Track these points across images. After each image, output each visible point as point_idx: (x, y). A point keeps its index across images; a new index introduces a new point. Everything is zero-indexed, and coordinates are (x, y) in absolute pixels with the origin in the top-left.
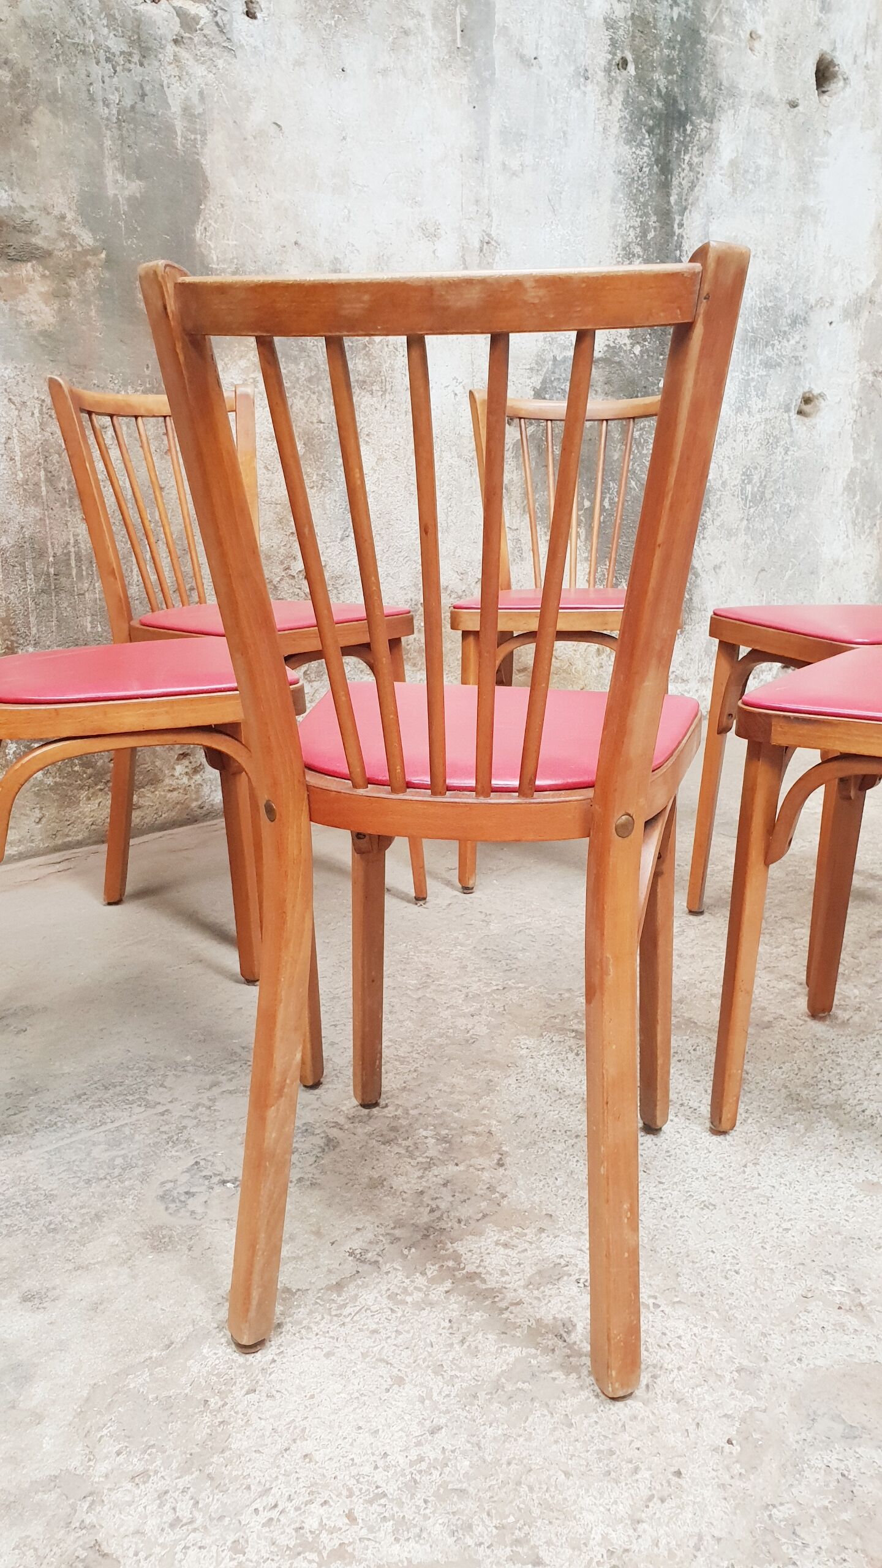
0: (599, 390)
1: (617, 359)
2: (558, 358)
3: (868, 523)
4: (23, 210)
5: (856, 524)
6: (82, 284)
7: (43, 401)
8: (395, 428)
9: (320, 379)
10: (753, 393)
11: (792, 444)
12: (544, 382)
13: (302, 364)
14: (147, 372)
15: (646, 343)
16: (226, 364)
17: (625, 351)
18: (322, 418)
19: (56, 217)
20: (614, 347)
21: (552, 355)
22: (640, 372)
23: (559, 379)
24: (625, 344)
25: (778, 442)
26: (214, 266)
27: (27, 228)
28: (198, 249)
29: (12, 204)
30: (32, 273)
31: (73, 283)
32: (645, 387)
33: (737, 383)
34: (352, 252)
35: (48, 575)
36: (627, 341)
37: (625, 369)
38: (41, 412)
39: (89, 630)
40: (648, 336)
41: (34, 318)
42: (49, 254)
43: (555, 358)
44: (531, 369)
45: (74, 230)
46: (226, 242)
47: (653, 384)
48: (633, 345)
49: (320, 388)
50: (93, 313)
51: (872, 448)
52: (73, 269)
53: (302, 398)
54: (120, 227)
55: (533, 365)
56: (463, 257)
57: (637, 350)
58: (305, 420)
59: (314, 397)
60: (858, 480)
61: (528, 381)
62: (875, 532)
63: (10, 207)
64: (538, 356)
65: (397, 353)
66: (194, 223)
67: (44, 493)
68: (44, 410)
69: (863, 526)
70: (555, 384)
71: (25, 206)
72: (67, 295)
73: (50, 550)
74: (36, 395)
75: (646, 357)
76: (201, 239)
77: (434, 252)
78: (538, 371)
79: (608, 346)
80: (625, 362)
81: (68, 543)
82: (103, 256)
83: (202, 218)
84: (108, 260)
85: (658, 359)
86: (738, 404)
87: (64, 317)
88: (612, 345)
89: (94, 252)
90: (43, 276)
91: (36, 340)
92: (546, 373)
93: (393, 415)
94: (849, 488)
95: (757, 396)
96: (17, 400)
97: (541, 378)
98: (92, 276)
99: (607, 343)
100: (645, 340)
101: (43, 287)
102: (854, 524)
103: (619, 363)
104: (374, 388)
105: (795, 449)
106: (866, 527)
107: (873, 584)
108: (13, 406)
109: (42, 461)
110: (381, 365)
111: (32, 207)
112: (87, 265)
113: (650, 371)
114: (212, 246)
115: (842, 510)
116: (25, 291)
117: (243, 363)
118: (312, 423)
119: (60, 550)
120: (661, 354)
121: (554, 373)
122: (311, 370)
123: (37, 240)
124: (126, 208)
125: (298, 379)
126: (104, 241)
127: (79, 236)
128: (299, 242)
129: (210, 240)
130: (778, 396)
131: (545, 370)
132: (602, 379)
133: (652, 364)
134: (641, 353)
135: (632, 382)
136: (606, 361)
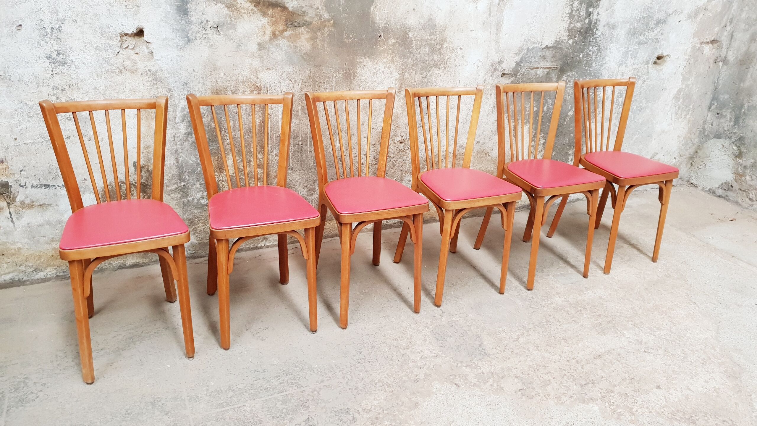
0: (549, 60)
1: (560, 46)
2: (530, 48)
3: (684, 113)
4: (302, 7)
5: (677, 114)
6: (323, 34)
7: (303, 80)
8: (448, 82)
9: (417, 64)
10: (630, 57)
11: (647, 79)
12: (521, 59)
13: (410, 59)
14: (345, 66)
15: (576, 38)
16: (378, 61)
17: (564, 43)
18: (416, 80)
19: (315, 9)
20: (559, 41)
22: (571, 51)
23: (529, 57)
24: (565, 40)
25: (639, 78)
26: (377, 22)
27: (304, 14)
28: (371, 16)
29: (298, 6)
30: (303, 31)
31: (319, 34)
32: (572, 58)
33: (621, 53)
34: (438, 11)
35: (299, 144)
36: (566, 38)
37: (564, 50)
38: (302, 84)
39: (312, 164)
40: (577, 35)
41: (302, 48)
42: (311, 23)
43: (528, 48)
44: (516, 54)
45: (321, 13)
46: (383, 12)
47: (577, 56)
48: (569, 40)
49: (417, 68)
50: (326, 45)
51: (693, 78)
52: (320, 29)
53: (408, 72)
54: (340, 10)
55: (518, 52)
56: (490, 8)
57: (571, 42)
58: (408, 82)
59: (414, 72)
60: (682, 93)
61: (514, 59)
62: (688, 117)
63: (298, 7)
64: (520, 47)
65: (453, 51)
66: (371, 5)
67: (300, 114)
68: (303, 83)
69: (681, 114)
70: (527, 59)
71: (304, 5)
72: (316, 38)
73: (300, 135)
74: (300, 78)
75: (575, 44)
76: (373, 11)
77: (476, 7)
78: (519, 54)
79: (556, 41)
80: (563, 47)
81: (307, 133)
82: (332, 22)
83: (374, 3)
84: (334, 23)
85: (581, 45)
86: (620, 63)
87: (314, 47)
88: (558, 40)
89: (329, 21)
90: (308, 32)
91: (302, 57)
92: (523, 54)
93: (448, 77)
94: (676, 98)
95: (632, 58)
96: (293, 80)
97: (520, 57)
98: (327, 30)
99: (556, 39)
100: (575, 37)
101: (307, 36)
102: (676, 113)
103: (561, 48)
104: (441, 66)
105: (649, 81)
106: (683, 115)
107: (682, 141)
108: (291, 82)
109: (300, 103)
110: (445, 57)
111: (306, 6)
112: (325, 26)
113: (576, 50)
114: (377, 14)
115: (671, 107)
116: (300, 38)
117: (385, 60)
118: (412, 82)
119: (304, 135)
120: (583, 43)
121: (527, 54)
122: (414, 61)
123: (307, 18)
124: (343, 2)
125: (408, 65)
126: (333, 16)
127: (324, 15)
128: (415, 9)
129: (377, 11)
130: (643, 57)
131: (523, 53)
132: (551, 55)
133: (578, 47)
134: (573, 43)
135: (566, 56)
136: (554, 47)
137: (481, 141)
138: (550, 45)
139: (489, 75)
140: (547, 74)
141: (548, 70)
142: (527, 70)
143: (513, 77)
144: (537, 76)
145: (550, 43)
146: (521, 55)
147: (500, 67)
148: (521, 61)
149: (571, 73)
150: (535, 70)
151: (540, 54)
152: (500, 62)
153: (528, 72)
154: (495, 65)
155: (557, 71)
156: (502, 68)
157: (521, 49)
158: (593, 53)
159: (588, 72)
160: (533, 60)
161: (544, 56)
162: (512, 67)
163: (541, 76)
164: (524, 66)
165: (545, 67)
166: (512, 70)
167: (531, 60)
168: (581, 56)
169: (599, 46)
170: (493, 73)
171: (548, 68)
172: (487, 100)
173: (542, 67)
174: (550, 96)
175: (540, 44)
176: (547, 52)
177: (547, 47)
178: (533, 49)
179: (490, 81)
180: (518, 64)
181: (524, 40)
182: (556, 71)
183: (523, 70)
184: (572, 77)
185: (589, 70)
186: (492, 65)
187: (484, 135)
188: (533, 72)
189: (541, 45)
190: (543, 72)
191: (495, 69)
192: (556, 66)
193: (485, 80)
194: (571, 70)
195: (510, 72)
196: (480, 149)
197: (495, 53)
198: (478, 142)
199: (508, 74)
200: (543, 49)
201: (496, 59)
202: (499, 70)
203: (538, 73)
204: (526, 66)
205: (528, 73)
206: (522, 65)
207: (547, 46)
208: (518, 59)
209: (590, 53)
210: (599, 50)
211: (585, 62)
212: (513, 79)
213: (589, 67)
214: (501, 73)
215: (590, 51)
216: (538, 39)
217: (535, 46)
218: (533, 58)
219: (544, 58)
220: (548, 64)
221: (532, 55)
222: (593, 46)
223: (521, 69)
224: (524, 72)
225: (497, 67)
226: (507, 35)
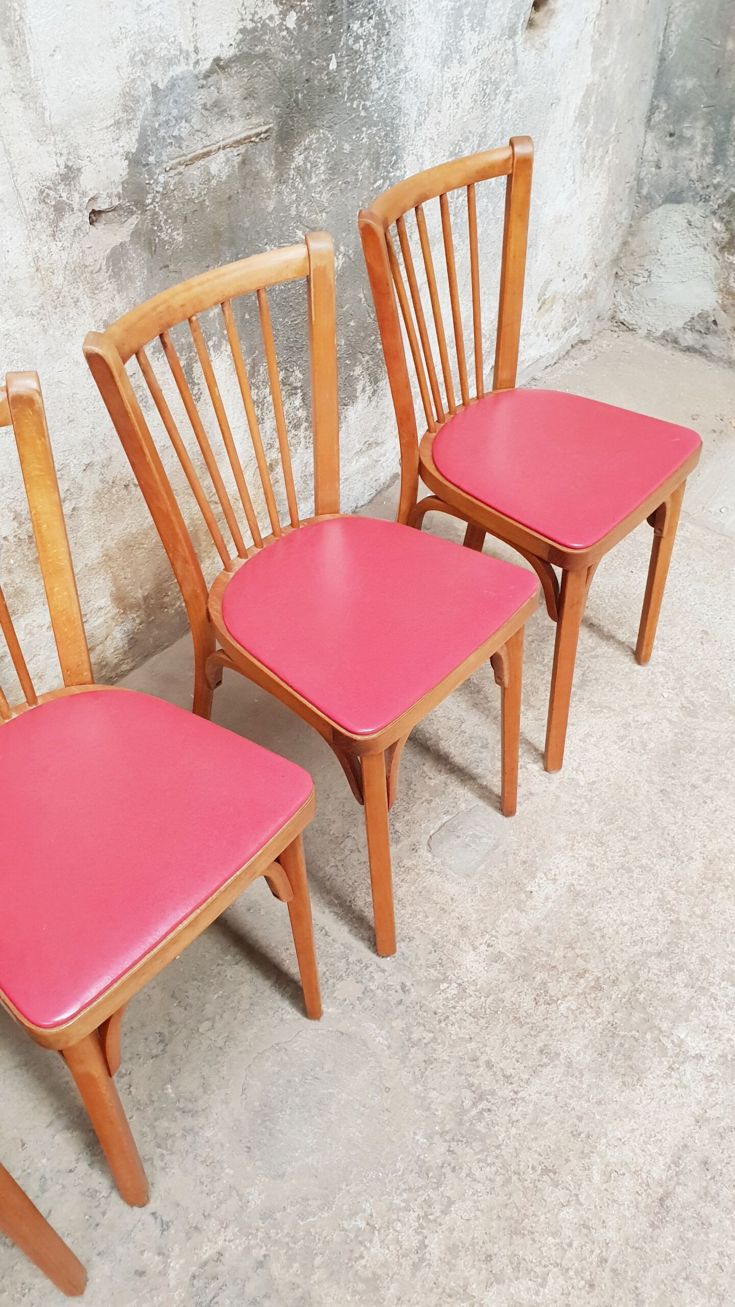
0: (236, 113)
1: (259, 49)
2: (161, 86)
3: (599, 154)
5: (585, 162)
10: (467, 25)
11: (515, 84)
12: (142, 139)
15: (306, 4)
17: (272, 31)
20: (255, 29)
21: (149, 82)
22: (299, 57)
23: (167, 122)
24: (271, 18)
25: (497, 88)
32: (308, 80)
33: (444, 20)
36: (275, 11)
37: (275, 63)
43: (155, 86)
44: (117, 123)
47: (321, 69)
48: (284, 14)
51: (615, 46)
55: (121, 114)
57: (291, 20)
60: (593, 99)
61: (115, 147)
62: (606, 160)
64: (124, 95)
69: (594, 157)
70: (162, 133)
75: (306, 28)
78: (129, 121)
79: (243, 31)
80: (273, 50)
85: (325, 24)
86: (444, 53)
88: (250, 25)
92: (145, 119)
94: (582, 117)
95: (473, 29)
97: (135, 134)
99: (241, 25)
102: (584, 161)
103: (265, 56)
105: (519, 89)
106: (596, 159)
107: (598, 227)
113: (314, 49)
115: (571, 149)
120: (330, 13)
121: (157, 114)
130: (501, 16)
131: (140, 115)
132: (239, 94)
133: (317, 35)
134: (299, 21)
135: (287, 80)
136: (243, 58)
137: (97, 459)
138: (227, 53)
139: (44, 237)
140: (243, 162)
141: (242, 149)
142: (172, 173)
143: (132, 213)
144: (214, 182)
145: (226, 44)
146: (137, 123)
147: (76, 195)
148: (144, 147)
149: (314, 136)
150: (202, 162)
151: (201, 97)
152: (69, 175)
153: (177, 178)
154: (51, 193)
155: (271, 142)
156: (84, 194)
157: (130, 101)
158: (365, 44)
159: (363, 114)
160: (184, 129)
161: (216, 104)
162: (117, 179)
163: (224, 178)
164: (158, 163)
165: (230, 141)
166: (120, 189)
167: (176, 133)
168: (333, 66)
169: (380, 14)
170: (55, 224)
171: (239, 143)
172: (69, 326)
173: (222, 144)
174: (268, 234)
175: (193, 57)
176: (224, 83)
177: (219, 65)
178: (172, 85)
179: (55, 257)
180: (136, 161)
181: (132, 58)
182: (266, 143)
183: (161, 179)
184: (320, 150)
185: (365, 108)
186: (43, 197)
187: (101, 437)
188: (194, 172)
189: (197, 62)
190: (228, 160)
191: (60, 209)
192: (264, 129)
193: (36, 259)
194: (313, 126)
195: (116, 202)
196: (102, 481)
197: (36, 144)
198: (88, 465)
199: (114, 209)
200: (206, 77)
201: (50, 167)
202: (76, 207)
203: (214, 169)
204: (165, 158)
205: (180, 182)
206: (151, 159)
207: (217, 60)
208: (129, 141)
209: (356, 47)
210: (380, 26)
211: (347, 84)
212: (134, 221)
213: (361, 97)
214: (87, 214)
215: (358, 38)
216: (181, 39)
217: (178, 70)
218: (183, 124)
219: (217, 109)
220: (239, 129)
221: (175, 112)
222: (360, 18)
223: (151, 174)
224: (166, 185)
225: (64, 195)
226: (58, 57)
